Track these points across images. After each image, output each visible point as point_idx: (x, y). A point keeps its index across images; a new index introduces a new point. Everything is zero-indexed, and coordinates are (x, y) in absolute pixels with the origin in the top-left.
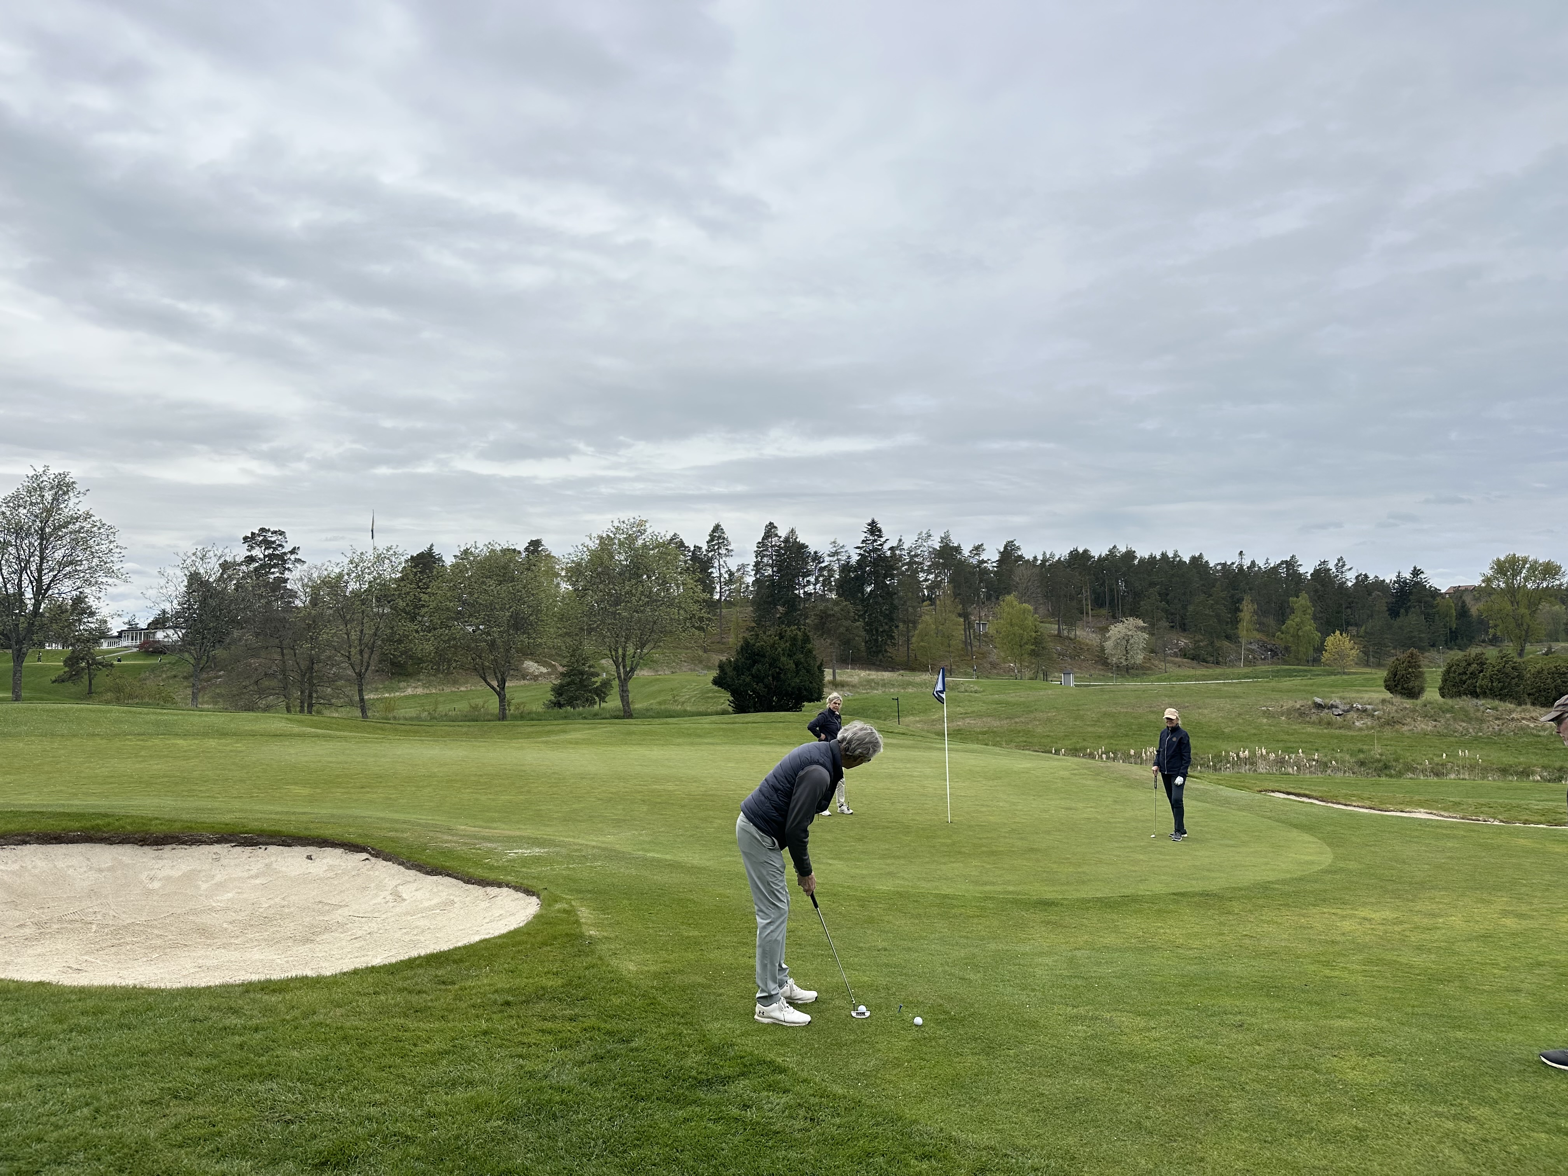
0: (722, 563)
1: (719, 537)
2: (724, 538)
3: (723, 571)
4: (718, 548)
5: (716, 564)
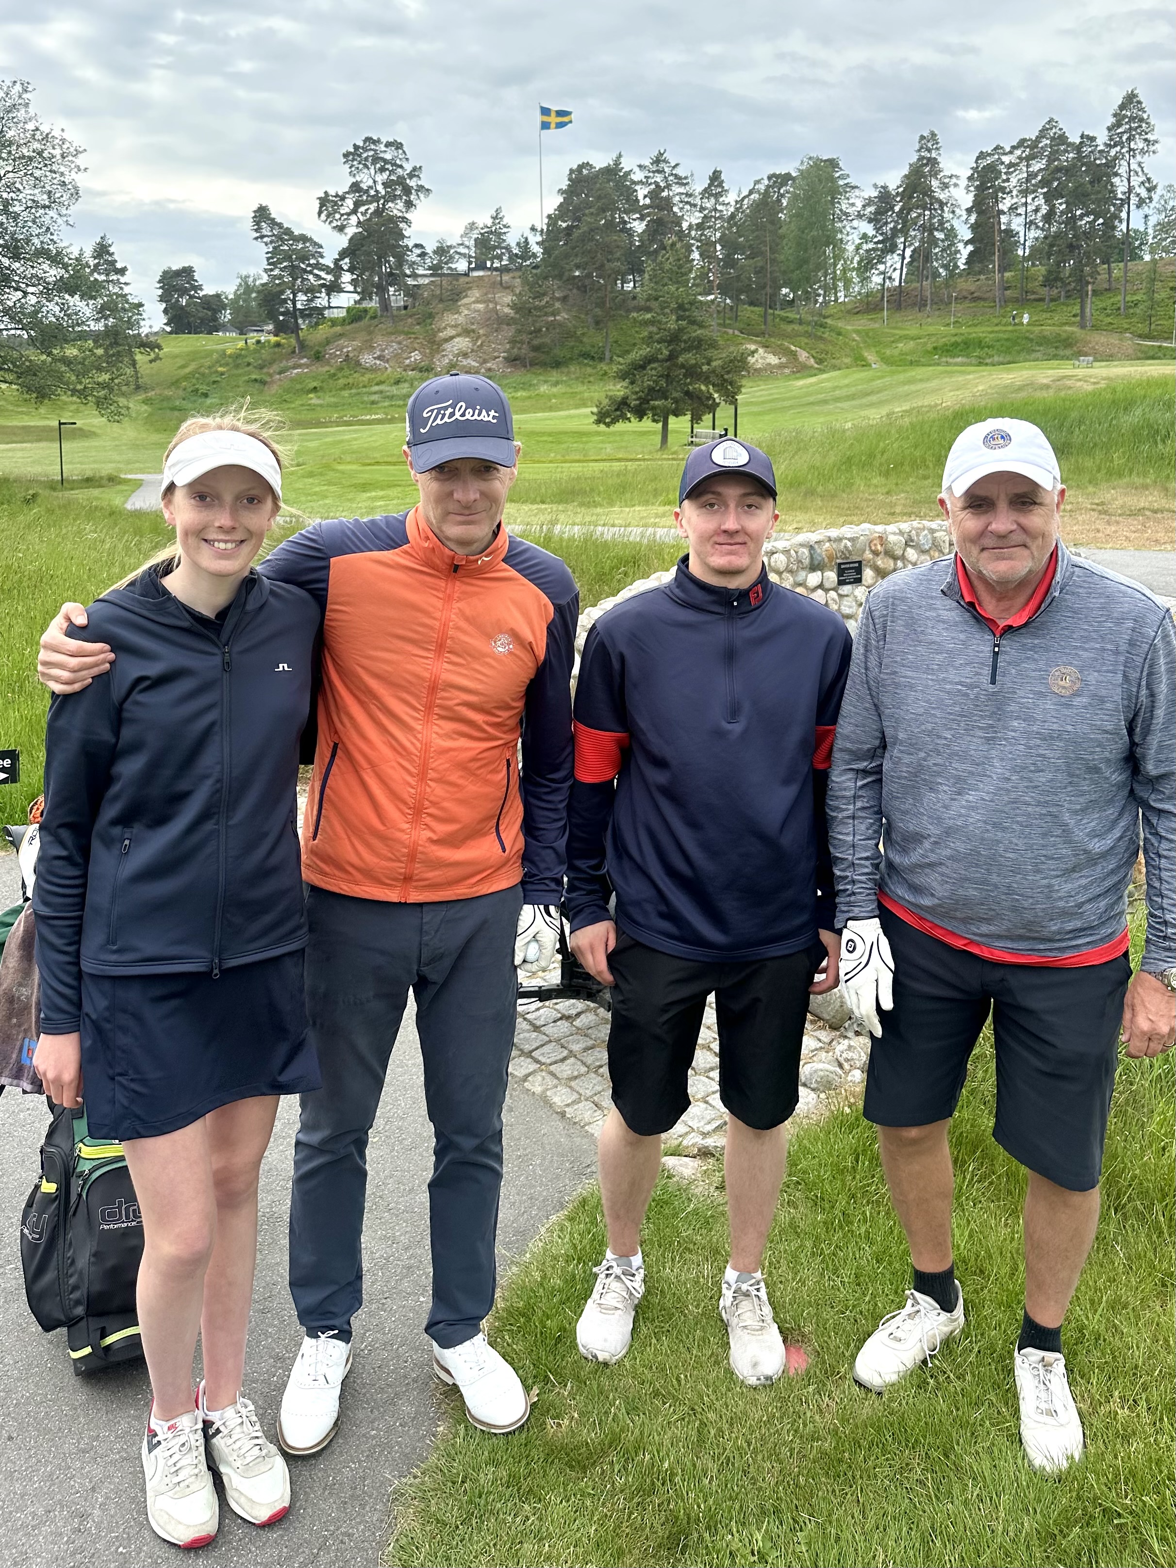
0: (1134, 166)
1: (1132, 119)
2: (1142, 120)
3: (1135, 181)
4: (1129, 139)
5: (1123, 170)
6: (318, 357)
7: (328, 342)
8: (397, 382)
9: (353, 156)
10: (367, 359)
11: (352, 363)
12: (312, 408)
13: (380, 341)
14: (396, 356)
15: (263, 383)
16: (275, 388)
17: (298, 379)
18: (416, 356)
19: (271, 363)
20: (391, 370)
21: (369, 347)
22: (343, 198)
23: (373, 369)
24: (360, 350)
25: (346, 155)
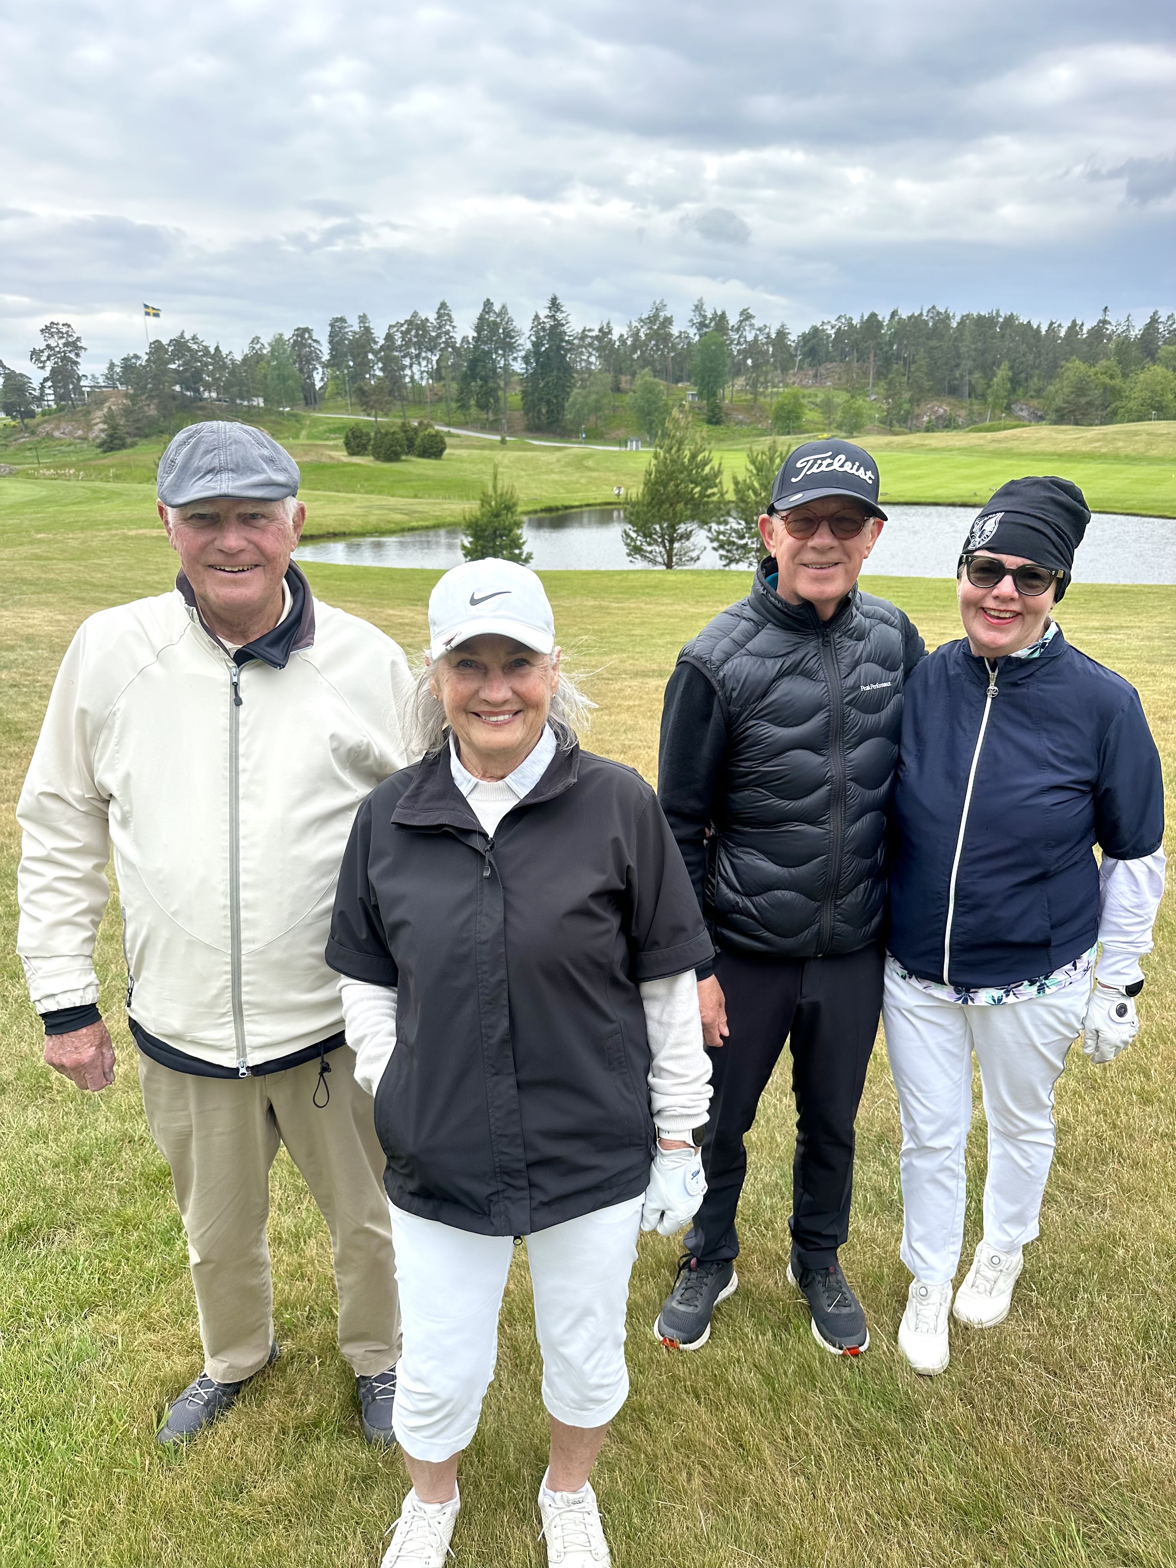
6: (33, 433)
7: (38, 425)
8: (70, 445)
9: (46, 330)
10: (57, 434)
11: (49, 436)
12: (26, 457)
13: (63, 425)
14: (71, 432)
15: (6, 446)
16: (12, 449)
17: (24, 443)
18: (80, 432)
19: (11, 436)
20: (68, 439)
21: (57, 428)
22: (42, 351)
23: (60, 439)
24: (53, 429)
25: (42, 331)
